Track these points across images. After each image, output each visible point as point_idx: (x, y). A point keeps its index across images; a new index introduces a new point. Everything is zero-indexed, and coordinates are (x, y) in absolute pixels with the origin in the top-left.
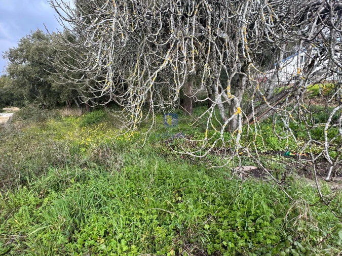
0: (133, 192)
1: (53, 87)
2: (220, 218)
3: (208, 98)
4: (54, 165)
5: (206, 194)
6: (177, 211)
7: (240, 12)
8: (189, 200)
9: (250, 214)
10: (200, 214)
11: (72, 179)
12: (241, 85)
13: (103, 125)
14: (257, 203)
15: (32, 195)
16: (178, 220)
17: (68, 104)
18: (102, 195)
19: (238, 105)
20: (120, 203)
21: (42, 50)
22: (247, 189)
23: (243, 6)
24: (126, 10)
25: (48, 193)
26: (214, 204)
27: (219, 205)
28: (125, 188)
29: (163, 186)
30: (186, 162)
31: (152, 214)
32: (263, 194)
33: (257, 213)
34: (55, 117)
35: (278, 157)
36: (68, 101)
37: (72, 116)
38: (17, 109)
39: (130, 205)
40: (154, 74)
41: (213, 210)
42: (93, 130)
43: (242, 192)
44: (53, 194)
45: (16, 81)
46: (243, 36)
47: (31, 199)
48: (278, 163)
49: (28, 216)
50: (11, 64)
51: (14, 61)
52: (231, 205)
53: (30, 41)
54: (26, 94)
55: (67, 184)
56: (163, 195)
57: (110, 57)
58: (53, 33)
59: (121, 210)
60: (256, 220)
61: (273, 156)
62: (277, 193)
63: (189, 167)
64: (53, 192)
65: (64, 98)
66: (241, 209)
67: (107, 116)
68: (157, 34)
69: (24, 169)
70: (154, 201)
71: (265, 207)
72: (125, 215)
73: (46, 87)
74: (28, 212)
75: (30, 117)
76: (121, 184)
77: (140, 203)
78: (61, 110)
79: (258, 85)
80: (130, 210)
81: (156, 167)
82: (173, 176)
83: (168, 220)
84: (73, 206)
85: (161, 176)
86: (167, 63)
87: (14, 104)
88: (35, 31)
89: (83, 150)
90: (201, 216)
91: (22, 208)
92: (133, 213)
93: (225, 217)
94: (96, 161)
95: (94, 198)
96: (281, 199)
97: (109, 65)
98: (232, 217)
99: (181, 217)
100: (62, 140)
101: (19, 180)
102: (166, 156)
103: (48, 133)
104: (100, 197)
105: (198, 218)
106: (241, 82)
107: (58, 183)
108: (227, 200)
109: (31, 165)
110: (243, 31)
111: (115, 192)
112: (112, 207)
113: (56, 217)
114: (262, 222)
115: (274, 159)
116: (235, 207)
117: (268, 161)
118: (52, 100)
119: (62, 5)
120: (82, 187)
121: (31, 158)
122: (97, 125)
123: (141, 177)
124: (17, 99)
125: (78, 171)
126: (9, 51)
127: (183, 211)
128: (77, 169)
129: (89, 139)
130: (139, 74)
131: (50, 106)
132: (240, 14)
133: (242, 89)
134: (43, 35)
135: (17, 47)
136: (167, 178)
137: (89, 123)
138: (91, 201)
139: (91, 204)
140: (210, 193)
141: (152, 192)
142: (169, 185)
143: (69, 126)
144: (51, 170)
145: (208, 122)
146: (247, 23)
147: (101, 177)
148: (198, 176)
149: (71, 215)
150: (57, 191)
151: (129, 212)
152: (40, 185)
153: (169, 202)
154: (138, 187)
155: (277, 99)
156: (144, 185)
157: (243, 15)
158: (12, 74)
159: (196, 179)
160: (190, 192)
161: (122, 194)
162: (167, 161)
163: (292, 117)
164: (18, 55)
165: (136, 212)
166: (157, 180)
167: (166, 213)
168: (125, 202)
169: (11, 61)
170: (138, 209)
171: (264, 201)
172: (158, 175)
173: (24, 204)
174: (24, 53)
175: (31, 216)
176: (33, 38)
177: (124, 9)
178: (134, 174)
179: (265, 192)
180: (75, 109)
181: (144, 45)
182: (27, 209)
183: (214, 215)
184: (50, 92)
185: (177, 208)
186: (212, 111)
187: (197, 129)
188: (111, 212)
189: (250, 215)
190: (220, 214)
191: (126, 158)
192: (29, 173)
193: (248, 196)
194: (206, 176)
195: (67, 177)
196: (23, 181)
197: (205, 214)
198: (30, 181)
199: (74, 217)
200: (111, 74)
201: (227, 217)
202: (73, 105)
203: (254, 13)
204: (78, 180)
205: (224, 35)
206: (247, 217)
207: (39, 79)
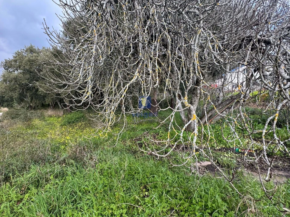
0: (106, 188)
1: (40, 92)
2: (182, 211)
3: (169, 107)
4: (36, 162)
5: (170, 189)
6: (144, 206)
7: (193, 42)
8: (155, 195)
9: (207, 207)
10: (164, 207)
11: (52, 176)
12: (197, 93)
13: (82, 125)
14: (213, 197)
15: (15, 192)
16: (145, 214)
17: (52, 105)
18: (78, 192)
19: (194, 112)
20: (94, 199)
21: (33, 61)
22: (204, 184)
23: (194, 38)
24: (104, 37)
25: (29, 189)
26: (177, 199)
27: (180, 199)
28: (99, 184)
29: (132, 181)
30: (152, 158)
31: (122, 209)
32: (218, 189)
33: (213, 207)
34: (39, 117)
35: (230, 154)
36: (51, 103)
37: (55, 115)
38: (6, 109)
39: (103, 201)
40: (126, 86)
41: (176, 204)
42: (72, 129)
43: (200, 187)
44: (34, 190)
45: (8, 86)
46: (195, 60)
47: (13, 195)
48: (230, 159)
49: (9, 212)
50: (5, 72)
51: (8, 69)
52: (191, 199)
53: (24, 53)
54: (16, 97)
55: (47, 181)
56: (132, 190)
57: (90, 72)
58: (44, 48)
59: (95, 205)
60: (213, 213)
61: (225, 153)
62: (229, 187)
63: (155, 163)
64: (33, 188)
65: (48, 101)
66: (200, 203)
67: (86, 117)
68: (128, 56)
69: (9, 166)
70: (124, 196)
71: (220, 200)
72: (98, 210)
73: (34, 91)
74: (9, 209)
75: (17, 117)
76: (95, 180)
77: (112, 198)
78: (45, 111)
79: (209, 97)
80: (102, 205)
81: (126, 164)
82: (141, 171)
83: (136, 214)
84: (51, 202)
85: (130, 171)
86: (136, 78)
87: (4, 105)
88: (28, 46)
89: (63, 147)
90: (165, 210)
91: (3, 204)
92: (105, 208)
93: (186, 210)
94: (73, 158)
95: (71, 194)
96: (233, 194)
97: (89, 79)
98: (192, 211)
99: (147, 211)
100: (44, 138)
101: (3, 176)
102: (135, 152)
103: (32, 132)
104: (76, 193)
105: (162, 211)
106: (197, 91)
107: (38, 179)
108: (187, 194)
109: (15, 162)
110: (195, 56)
111: (90, 189)
112: (86, 203)
113: (35, 213)
114: (218, 216)
115: (226, 155)
116: (194, 202)
117: (221, 157)
118: (38, 102)
119: (53, 34)
120: (60, 184)
121: (15, 155)
122: (76, 124)
123: (113, 173)
124: (7, 101)
125: (57, 168)
126: (5, 61)
127: (149, 205)
128: (56, 167)
129: (68, 138)
130: (113, 85)
131: (36, 107)
132: (193, 43)
133: (197, 96)
134: (35, 49)
135: (12, 58)
136: (135, 173)
137: (69, 123)
138: (68, 198)
139: (68, 200)
140: (172, 189)
141: (123, 187)
142: (138, 180)
143: (52, 126)
144: (33, 167)
145: (170, 125)
146: (198, 50)
147: (78, 173)
148: (162, 172)
149: (48, 210)
150: (37, 187)
151: (102, 207)
152: (22, 182)
153: (137, 197)
154: (111, 183)
155: (226, 104)
156: (115, 181)
157: (195, 44)
158: (5, 81)
159: (161, 175)
160: (155, 187)
161: (96, 190)
162: (135, 158)
163: (237, 123)
164: (12, 65)
165: (108, 207)
166: (127, 176)
167: (134, 207)
168: (98, 198)
169: (6, 70)
170: (110, 203)
171: (219, 195)
172: (128, 171)
173: (6, 201)
174: (17, 63)
175: (11, 213)
176: (26, 52)
177: (103, 37)
178: (107, 170)
179: (219, 186)
180: (58, 110)
181: (118, 63)
182: (8, 205)
183: (176, 209)
184: (37, 95)
185: (144, 202)
186: (173, 117)
187: (162, 129)
188: (86, 208)
189: (207, 209)
190: (182, 208)
191: (100, 155)
192: (13, 170)
193: (204, 190)
194: (169, 172)
195: (47, 173)
196: (6, 178)
197: (168, 208)
198: (13, 178)
199: (52, 213)
200: (90, 86)
201: (188, 211)
202: (56, 105)
203: (203, 42)
204: (56, 177)
205: (182, 55)
206: (205, 210)
207: (28, 85)
